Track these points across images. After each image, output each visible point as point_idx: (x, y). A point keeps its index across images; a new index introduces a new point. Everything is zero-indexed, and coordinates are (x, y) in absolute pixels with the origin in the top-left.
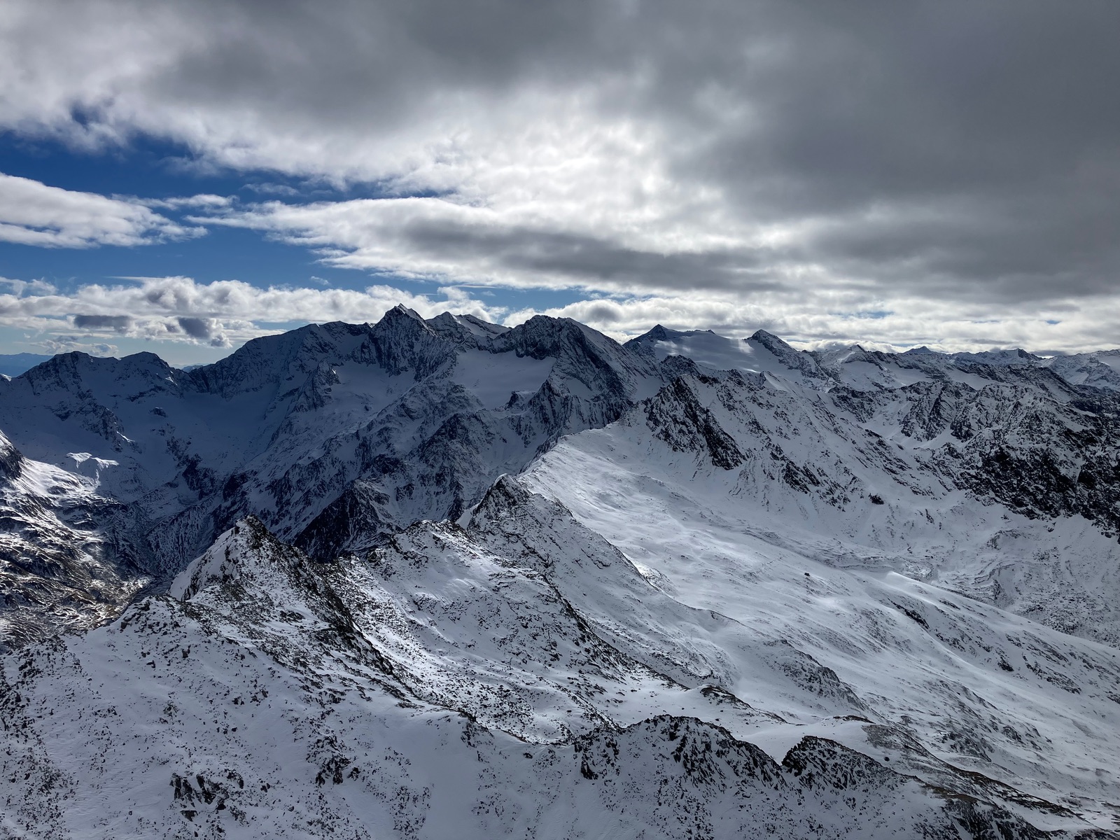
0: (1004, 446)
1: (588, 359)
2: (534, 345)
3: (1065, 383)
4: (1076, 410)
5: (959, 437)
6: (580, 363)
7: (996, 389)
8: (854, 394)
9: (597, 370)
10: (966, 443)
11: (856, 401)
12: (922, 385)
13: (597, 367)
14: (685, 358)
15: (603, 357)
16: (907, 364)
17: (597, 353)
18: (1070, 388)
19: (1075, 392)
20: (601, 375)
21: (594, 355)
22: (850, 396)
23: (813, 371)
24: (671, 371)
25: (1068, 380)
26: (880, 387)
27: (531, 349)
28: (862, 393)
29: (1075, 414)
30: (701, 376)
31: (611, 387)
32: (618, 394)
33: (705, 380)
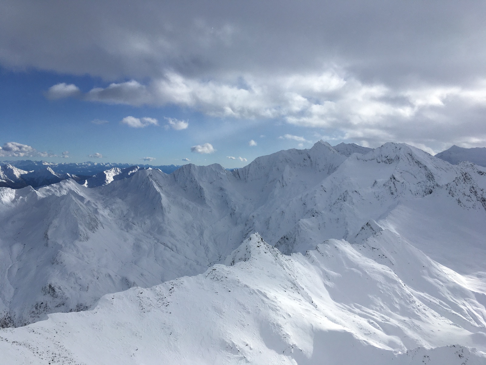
1: (415, 163)
6: (410, 165)
13: (420, 167)
15: (423, 162)
20: (422, 171)
21: (418, 161)
24: (462, 169)
27: (385, 159)
30: (479, 171)
31: (428, 177)
32: (431, 181)
33: (482, 173)
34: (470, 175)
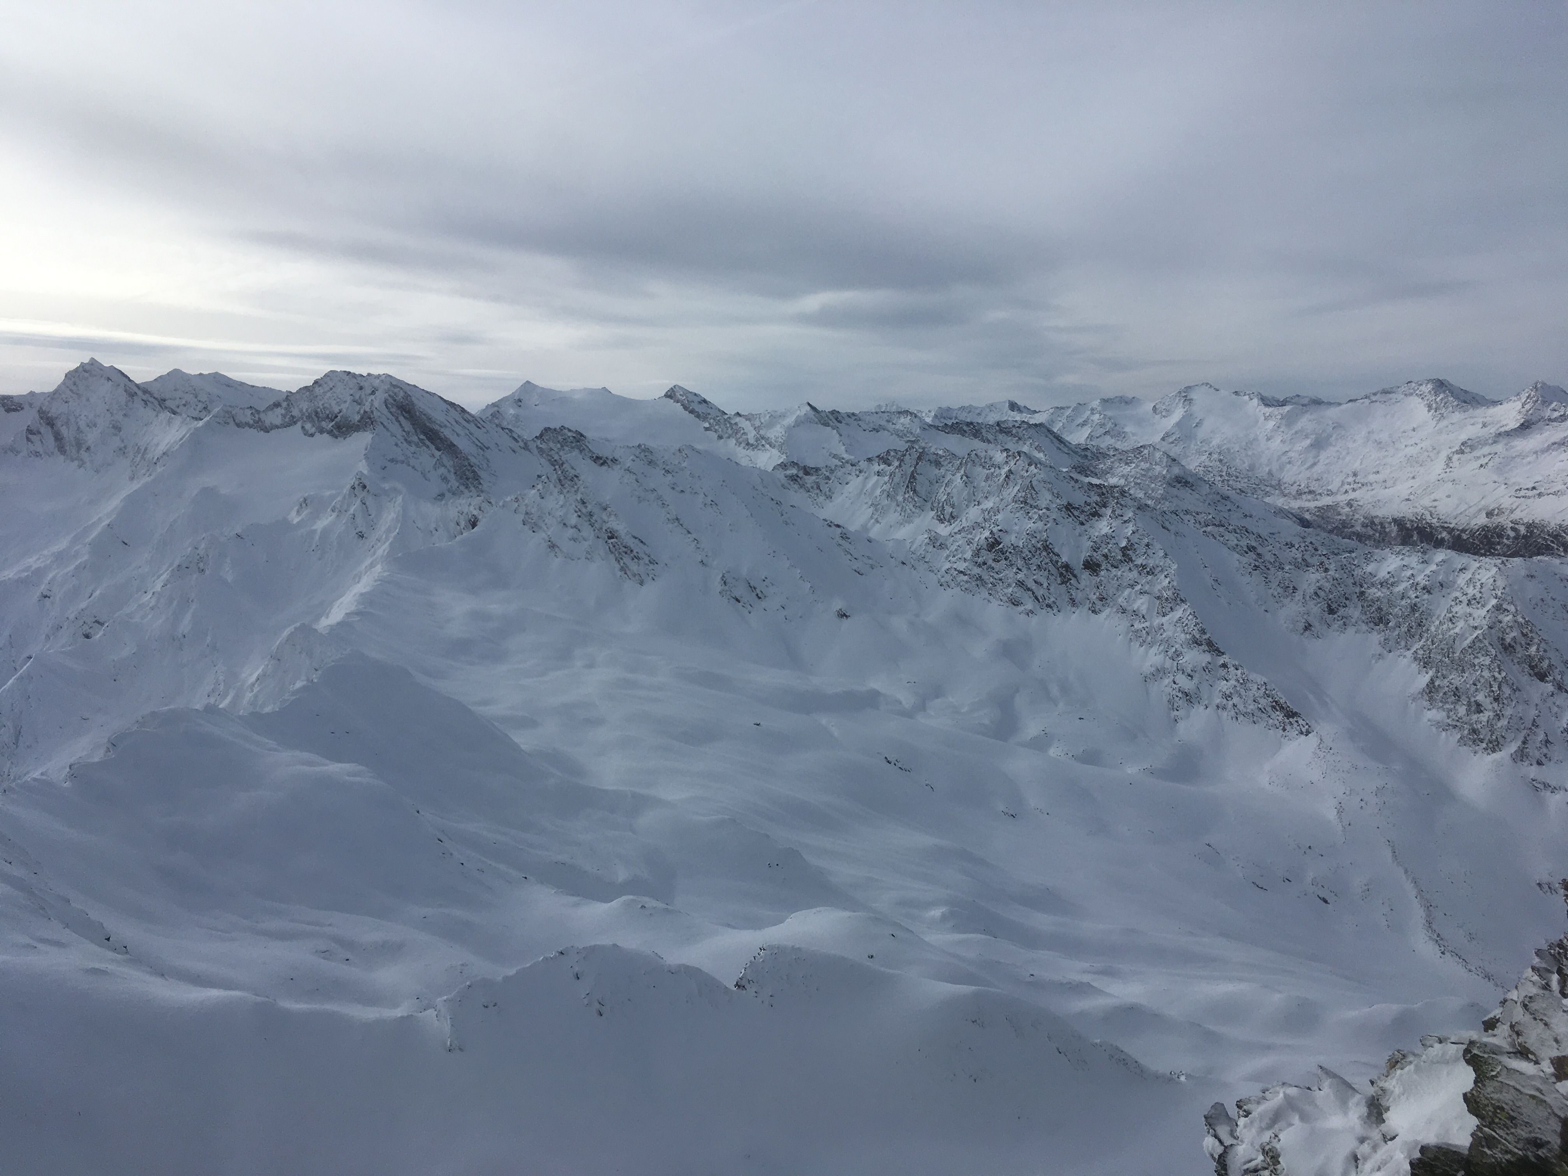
0: (995, 530)
1: (422, 437)
2: (332, 418)
3: (1064, 443)
4: (1075, 476)
5: (941, 521)
6: (409, 443)
7: (983, 454)
8: (807, 471)
9: (438, 454)
10: (949, 529)
11: (810, 480)
12: (892, 453)
13: (438, 449)
14: (570, 430)
15: (446, 433)
16: (872, 425)
17: (437, 427)
18: (1070, 449)
19: (1076, 453)
20: (445, 460)
21: (431, 430)
22: (801, 474)
23: (752, 441)
24: (552, 449)
25: (1068, 439)
26: (841, 459)
27: (329, 425)
28: (817, 470)
29: (1077, 481)
30: (594, 456)
31: (461, 478)
32: (472, 489)
33: (602, 461)
34: (573, 468)
